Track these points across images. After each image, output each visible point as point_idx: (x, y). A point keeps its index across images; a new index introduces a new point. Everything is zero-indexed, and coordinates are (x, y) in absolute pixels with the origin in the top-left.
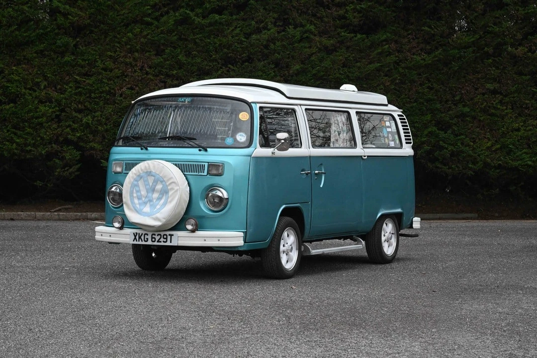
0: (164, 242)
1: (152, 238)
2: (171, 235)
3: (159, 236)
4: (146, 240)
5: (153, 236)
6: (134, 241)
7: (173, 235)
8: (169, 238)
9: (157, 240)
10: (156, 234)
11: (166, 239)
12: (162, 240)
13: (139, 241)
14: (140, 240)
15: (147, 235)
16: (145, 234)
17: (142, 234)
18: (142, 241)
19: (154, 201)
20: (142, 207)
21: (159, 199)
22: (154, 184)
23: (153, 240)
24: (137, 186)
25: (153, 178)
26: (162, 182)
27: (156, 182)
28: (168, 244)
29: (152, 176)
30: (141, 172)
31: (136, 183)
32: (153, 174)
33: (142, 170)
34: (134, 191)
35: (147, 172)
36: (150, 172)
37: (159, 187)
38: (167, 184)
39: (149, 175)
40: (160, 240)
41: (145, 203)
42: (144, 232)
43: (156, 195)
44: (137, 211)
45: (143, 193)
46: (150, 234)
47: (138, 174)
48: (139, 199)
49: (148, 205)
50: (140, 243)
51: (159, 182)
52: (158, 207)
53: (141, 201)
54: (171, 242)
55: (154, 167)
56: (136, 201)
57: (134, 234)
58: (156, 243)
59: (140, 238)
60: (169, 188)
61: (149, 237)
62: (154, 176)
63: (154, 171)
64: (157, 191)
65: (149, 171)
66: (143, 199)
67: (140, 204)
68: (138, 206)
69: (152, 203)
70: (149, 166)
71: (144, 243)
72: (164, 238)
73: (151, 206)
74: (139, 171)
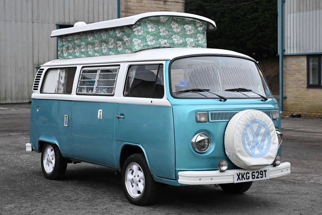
0: (261, 177)
1: (253, 175)
2: (265, 171)
3: (258, 173)
4: (248, 178)
5: (253, 174)
6: (238, 180)
7: (266, 171)
8: (264, 173)
9: (256, 177)
10: (255, 172)
11: (262, 174)
12: (260, 176)
13: (242, 180)
14: (243, 178)
15: (248, 173)
16: (247, 173)
17: (244, 173)
18: (245, 179)
19: (260, 143)
20: (253, 151)
21: (263, 140)
22: (259, 129)
23: (254, 177)
24: (246, 134)
25: (258, 124)
26: (264, 126)
27: (260, 127)
28: (264, 178)
29: (256, 123)
30: (248, 122)
31: (245, 132)
32: (258, 121)
33: (248, 120)
34: (246, 139)
35: (252, 121)
36: (255, 120)
37: (263, 130)
38: (269, 126)
39: (253, 123)
40: (258, 177)
41: (254, 147)
42: (246, 172)
43: (260, 138)
44: (251, 155)
45: (251, 139)
46: (251, 172)
47: (246, 124)
48: (249, 144)
49: (256, 148)
50: (243, 181)
51: (262, 126)
52: (265, 147)
53: (250, 146)
54: (265, 177)
55: (256, 115)
56: (248, 147)
57: (237, 174)
58: (256, 179)
59: (243, 177)
60: (270, 129)
61: (250, 175)
62: (258, 123)
63: (257, 119)
64: (261, 135)
65: (253, 119)
66: (252, 144)
67: (251, 149)
68: (250, 151)
69: (258, 146)
70: (253, 115)
71: (246, 181)
72: (261, 174)
73: (258, 148)
74: (246, 122)
